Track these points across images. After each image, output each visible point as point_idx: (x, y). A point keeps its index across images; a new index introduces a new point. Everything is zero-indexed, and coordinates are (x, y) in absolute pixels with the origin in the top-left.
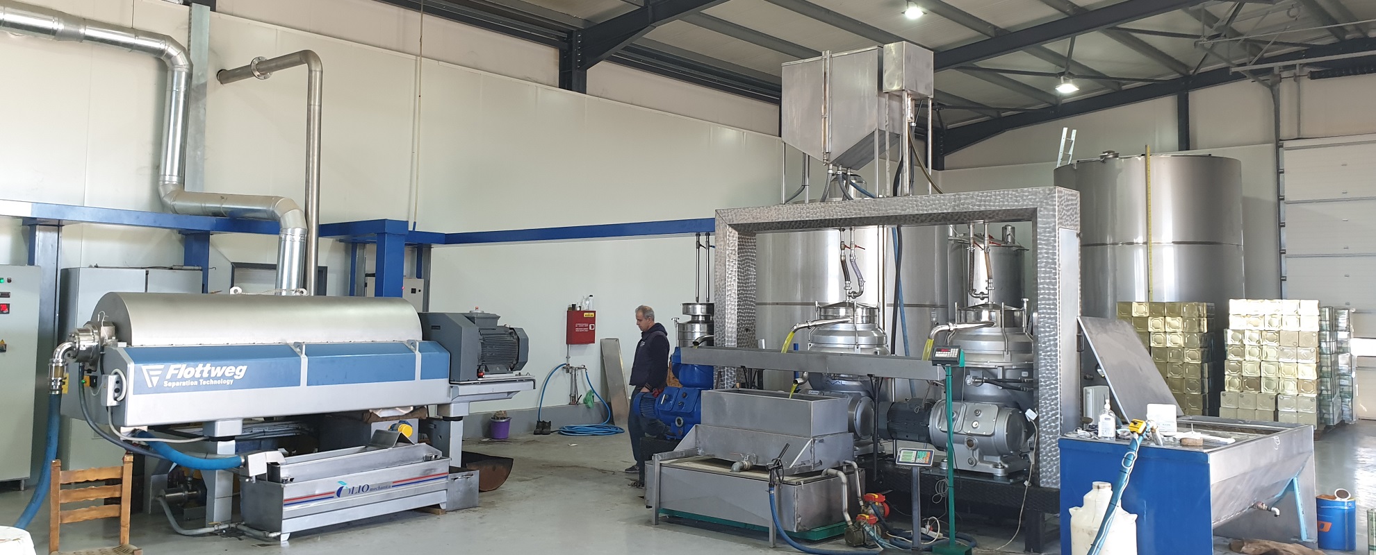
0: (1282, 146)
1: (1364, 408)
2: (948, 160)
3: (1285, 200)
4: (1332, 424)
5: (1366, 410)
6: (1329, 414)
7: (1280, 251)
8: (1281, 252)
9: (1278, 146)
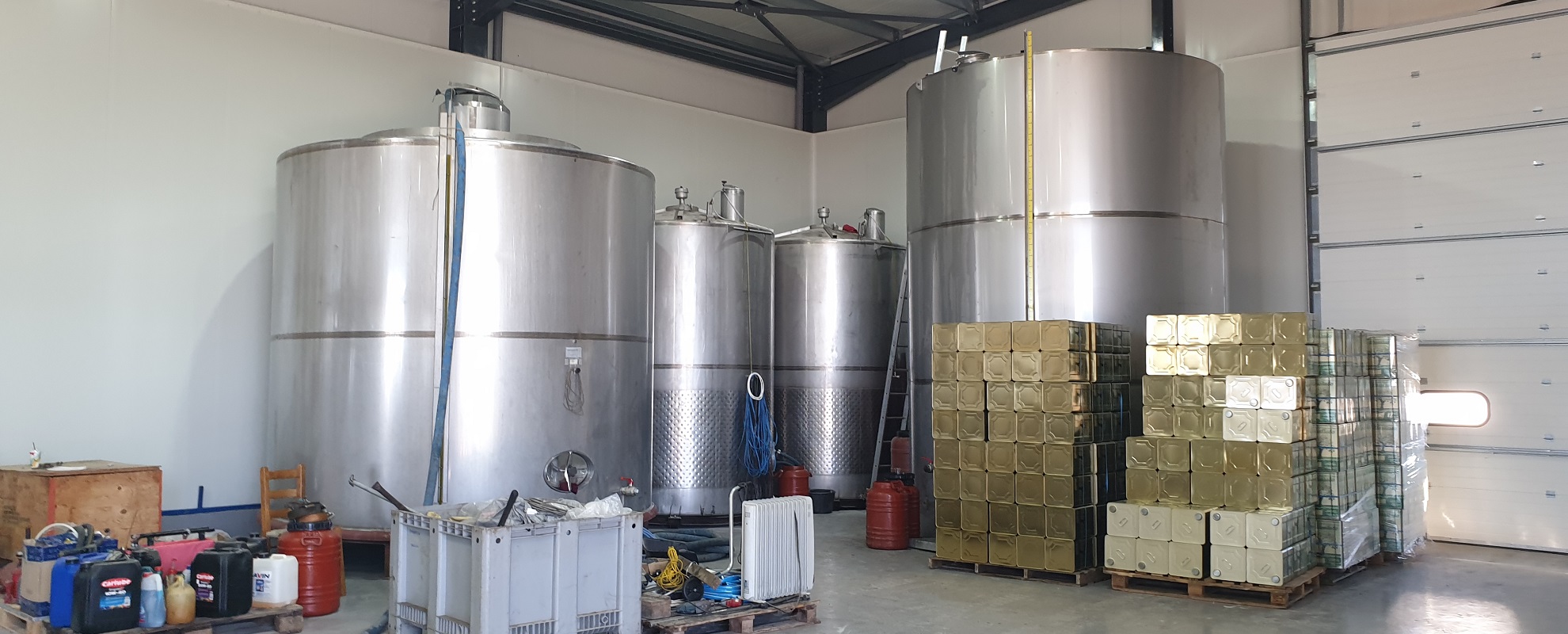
0: (1312, 49)
1: (1450, 521)
2: (832, 115)
3: (1319, 145)
4: (1341, 567)
5: (1453, 526)
6: (1335, 546)
7: (1309, 237)
8: (1312, 239)
9: (1307, 49)
